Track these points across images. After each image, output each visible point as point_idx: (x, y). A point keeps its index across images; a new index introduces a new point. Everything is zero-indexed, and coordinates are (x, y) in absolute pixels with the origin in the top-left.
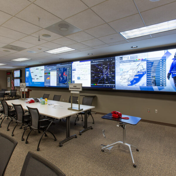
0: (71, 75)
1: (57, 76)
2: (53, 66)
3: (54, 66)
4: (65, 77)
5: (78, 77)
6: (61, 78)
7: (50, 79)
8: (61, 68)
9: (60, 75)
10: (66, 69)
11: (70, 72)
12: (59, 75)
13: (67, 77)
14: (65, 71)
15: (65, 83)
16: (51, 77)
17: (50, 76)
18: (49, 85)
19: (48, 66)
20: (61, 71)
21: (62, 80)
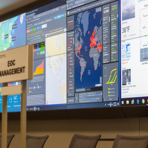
0: (119, 41)
1: (68, 53)
2: (54, 10)
3: (57, 9)
4: (94, 54)
5: (141, 50)
6: (83, 64)
7: (44, 74)
8: (83, 12)
9: (78, 46)
10: (100, 15)
11: (114, 27)
12: (74, 47)
13: (101, 54)
14: (96, 28)
15: (97, 85)
16: (47, 59)
17: (43, 58)
18: (41, 103)
19: (37, 13)
20: (81, 26)
21: (86, 70)
